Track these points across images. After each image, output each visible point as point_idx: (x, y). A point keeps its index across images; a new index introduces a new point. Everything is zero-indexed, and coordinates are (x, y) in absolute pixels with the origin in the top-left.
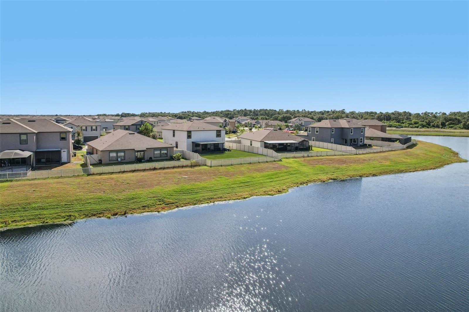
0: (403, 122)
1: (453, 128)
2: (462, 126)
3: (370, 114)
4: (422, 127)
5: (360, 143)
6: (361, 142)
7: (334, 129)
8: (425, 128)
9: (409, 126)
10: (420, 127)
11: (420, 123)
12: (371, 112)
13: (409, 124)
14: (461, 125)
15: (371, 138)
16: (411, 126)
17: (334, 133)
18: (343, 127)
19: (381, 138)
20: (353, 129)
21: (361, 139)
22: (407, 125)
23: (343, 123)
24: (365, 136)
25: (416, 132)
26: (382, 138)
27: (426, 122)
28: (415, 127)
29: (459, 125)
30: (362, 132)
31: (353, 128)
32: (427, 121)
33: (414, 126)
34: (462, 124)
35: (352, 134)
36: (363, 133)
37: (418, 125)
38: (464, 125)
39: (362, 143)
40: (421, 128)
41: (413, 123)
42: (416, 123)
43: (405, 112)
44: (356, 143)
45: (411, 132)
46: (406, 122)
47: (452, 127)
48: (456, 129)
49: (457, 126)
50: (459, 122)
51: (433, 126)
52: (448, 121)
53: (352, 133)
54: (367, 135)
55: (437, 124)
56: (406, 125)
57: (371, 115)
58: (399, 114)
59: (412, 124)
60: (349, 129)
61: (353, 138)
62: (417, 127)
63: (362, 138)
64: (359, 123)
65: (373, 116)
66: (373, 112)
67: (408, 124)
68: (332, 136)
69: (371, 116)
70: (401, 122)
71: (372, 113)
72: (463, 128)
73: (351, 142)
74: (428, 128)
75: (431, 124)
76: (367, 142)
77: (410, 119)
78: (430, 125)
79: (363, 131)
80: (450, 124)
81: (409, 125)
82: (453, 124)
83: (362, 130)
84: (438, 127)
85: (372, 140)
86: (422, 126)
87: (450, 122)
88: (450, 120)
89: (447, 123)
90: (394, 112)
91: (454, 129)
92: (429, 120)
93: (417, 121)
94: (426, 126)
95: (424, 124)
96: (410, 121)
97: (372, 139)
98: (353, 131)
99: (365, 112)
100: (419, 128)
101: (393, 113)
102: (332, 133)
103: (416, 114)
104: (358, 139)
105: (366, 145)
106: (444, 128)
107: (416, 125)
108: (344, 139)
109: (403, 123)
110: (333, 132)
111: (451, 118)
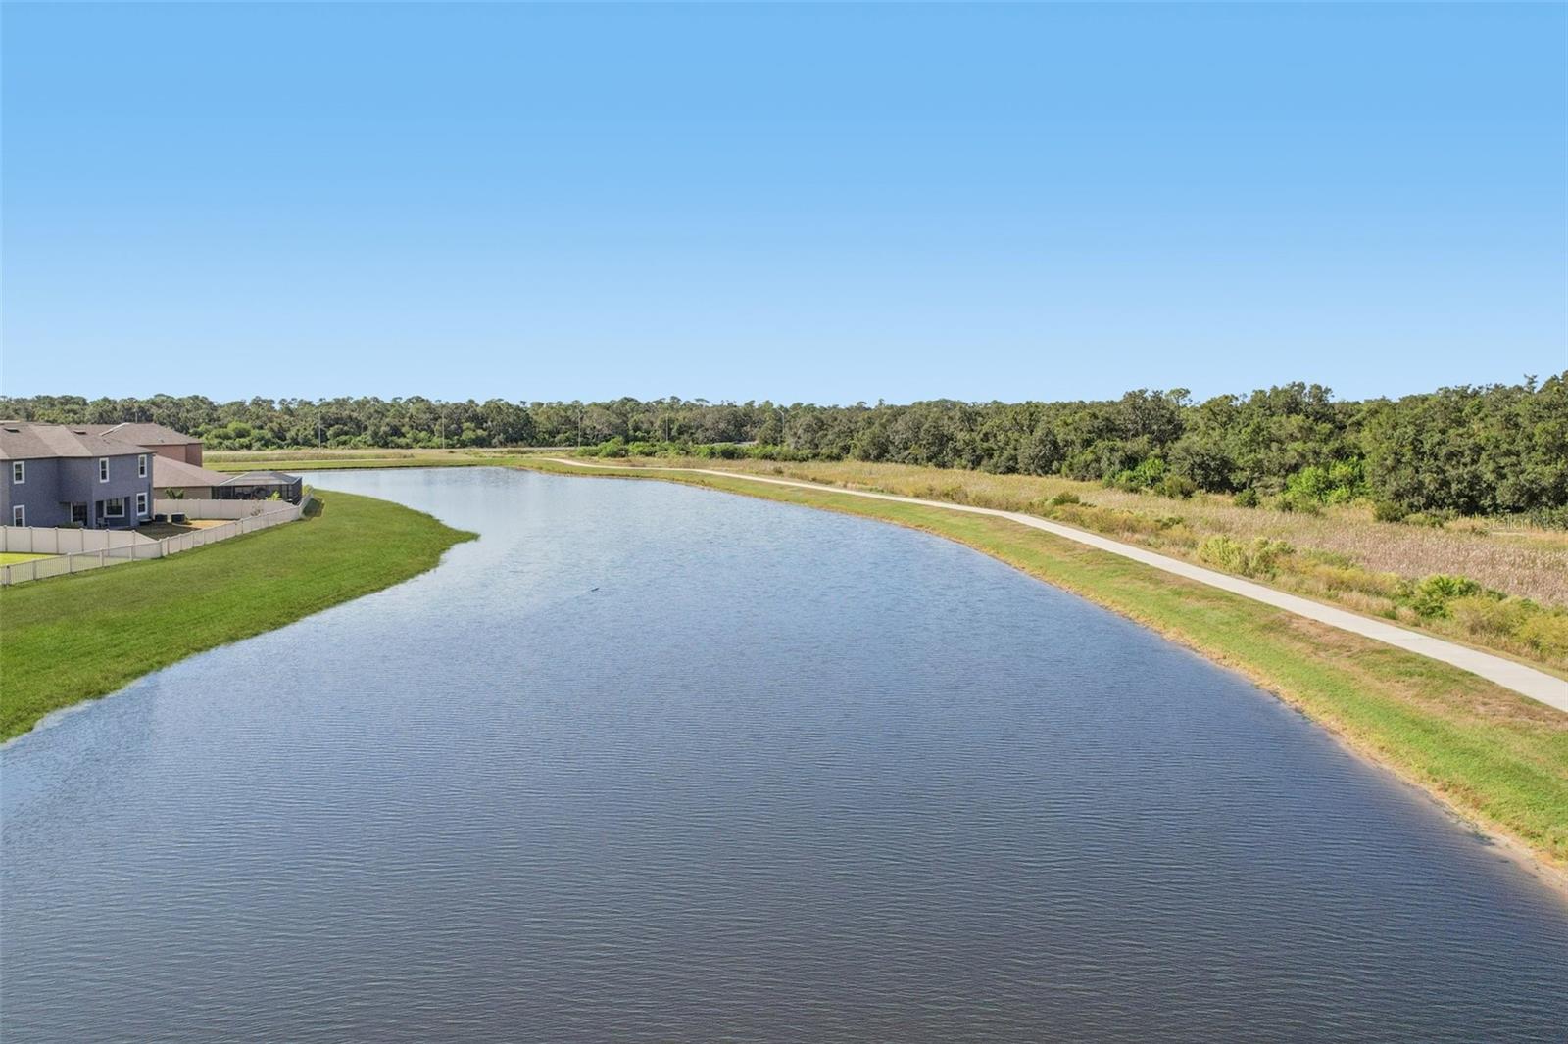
0: (199, 429)
1: (348, 446)
2: (369, 438)
3: (62, 404)
4: (262, 445)
5: (139, 514)
6: (142, 508)
7: (22, 463)
8: (272, 450)
9: (221, 443)
10: (258, 444)
11: (255, 432)
12: (63, 397)
13: (219, 436)
14: (367, 436)
15: (174, 493)
16: (227, 442)
17: (23, 481)
18: (60, 454)
19: (210, 490)
20: (107, 460)
21: (142, 498)
22: (215, 441)
23: (60, 441)
24: (155, 485)
25: (257, 461)
26: (213, 487)
27: (272, 430)
28: (242, 446)
29: (363, 435)
30: (142, 473)
31: (109, 457)
32: (275, 426)
33: (237, 445)
34: (369, 432)
35: (104, 481)
36: (145, 476)
37: (248, 438)
38: (375, 434)
39: (146, 513)
40: (259, 449)
41: (233, 434)
42: (241, 434)
43: (197, 397)
44: (121, 514)
45: (240, 461)
46: (207, 431)
47: (344, 443)
48: (355, 447)
49: (359, 438)
50: (360, 428)
51: (295, 442)
52: (332, 426)
53: (104, 477)
54: (159, 480)
55: (306, 436)
56: (211, 442)
57: (67, 408)
58: (175, 404)
59: (228, 437)
60: (93, 461)
61: (105, 498)
62: (249, 447)
63: (145, 494)
64: (129, 438)
65: (75, 413)
66: (72, 398)
67: (216, 437)
68: (16, 494)
69: (69, 412)
70: (191, 431)
71: (67, 400)
72: (373, 445)
73: (100, 514)
74: (281, 447)
75: (288, 435)
76: (164, 507)
77: (219, 419)
78: (285, 439)
79: (146, 466)
80: (337, 435)
81: (221, 440)
82: (346, 433)
83: (143, 463)
84: (307, 443)
85: (181, 497)
86: (263, 442)
87: (336, 426)
88: (338, 421)
89: (330, 433)
90: (156, 396)
91: (352, 448)
92: (280, 424)
93: (243, 425)
94: (274, 443)
95: (266, 437)
96: (220, 427)
97: (178, 494)
98: (107, 470)
99: (39, 397)
100: (254, 448)
101: (153, 403)
102: (16, 482)
103: (232, 404)
104: (127, 499)
105: (161, 518)
106: (326, 446)
107: (242, 440)
108: (69, 504)
109: (200, 435)
110: (19, 476)
111: (339, 416)
